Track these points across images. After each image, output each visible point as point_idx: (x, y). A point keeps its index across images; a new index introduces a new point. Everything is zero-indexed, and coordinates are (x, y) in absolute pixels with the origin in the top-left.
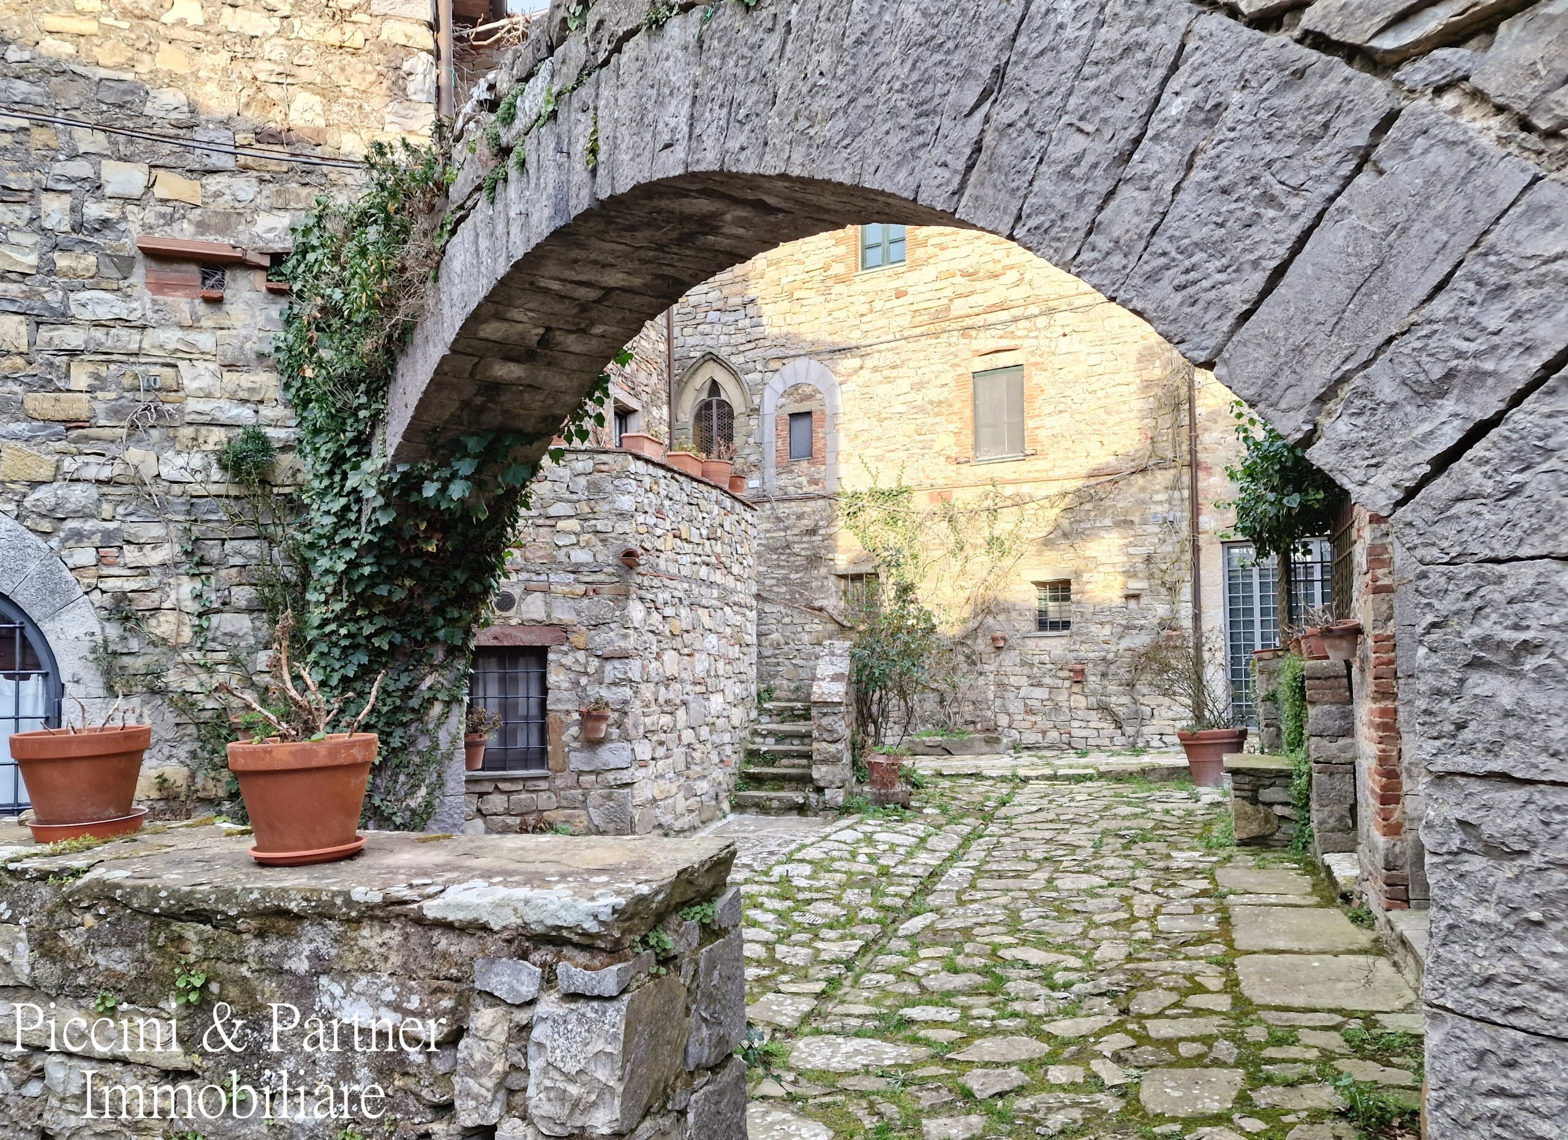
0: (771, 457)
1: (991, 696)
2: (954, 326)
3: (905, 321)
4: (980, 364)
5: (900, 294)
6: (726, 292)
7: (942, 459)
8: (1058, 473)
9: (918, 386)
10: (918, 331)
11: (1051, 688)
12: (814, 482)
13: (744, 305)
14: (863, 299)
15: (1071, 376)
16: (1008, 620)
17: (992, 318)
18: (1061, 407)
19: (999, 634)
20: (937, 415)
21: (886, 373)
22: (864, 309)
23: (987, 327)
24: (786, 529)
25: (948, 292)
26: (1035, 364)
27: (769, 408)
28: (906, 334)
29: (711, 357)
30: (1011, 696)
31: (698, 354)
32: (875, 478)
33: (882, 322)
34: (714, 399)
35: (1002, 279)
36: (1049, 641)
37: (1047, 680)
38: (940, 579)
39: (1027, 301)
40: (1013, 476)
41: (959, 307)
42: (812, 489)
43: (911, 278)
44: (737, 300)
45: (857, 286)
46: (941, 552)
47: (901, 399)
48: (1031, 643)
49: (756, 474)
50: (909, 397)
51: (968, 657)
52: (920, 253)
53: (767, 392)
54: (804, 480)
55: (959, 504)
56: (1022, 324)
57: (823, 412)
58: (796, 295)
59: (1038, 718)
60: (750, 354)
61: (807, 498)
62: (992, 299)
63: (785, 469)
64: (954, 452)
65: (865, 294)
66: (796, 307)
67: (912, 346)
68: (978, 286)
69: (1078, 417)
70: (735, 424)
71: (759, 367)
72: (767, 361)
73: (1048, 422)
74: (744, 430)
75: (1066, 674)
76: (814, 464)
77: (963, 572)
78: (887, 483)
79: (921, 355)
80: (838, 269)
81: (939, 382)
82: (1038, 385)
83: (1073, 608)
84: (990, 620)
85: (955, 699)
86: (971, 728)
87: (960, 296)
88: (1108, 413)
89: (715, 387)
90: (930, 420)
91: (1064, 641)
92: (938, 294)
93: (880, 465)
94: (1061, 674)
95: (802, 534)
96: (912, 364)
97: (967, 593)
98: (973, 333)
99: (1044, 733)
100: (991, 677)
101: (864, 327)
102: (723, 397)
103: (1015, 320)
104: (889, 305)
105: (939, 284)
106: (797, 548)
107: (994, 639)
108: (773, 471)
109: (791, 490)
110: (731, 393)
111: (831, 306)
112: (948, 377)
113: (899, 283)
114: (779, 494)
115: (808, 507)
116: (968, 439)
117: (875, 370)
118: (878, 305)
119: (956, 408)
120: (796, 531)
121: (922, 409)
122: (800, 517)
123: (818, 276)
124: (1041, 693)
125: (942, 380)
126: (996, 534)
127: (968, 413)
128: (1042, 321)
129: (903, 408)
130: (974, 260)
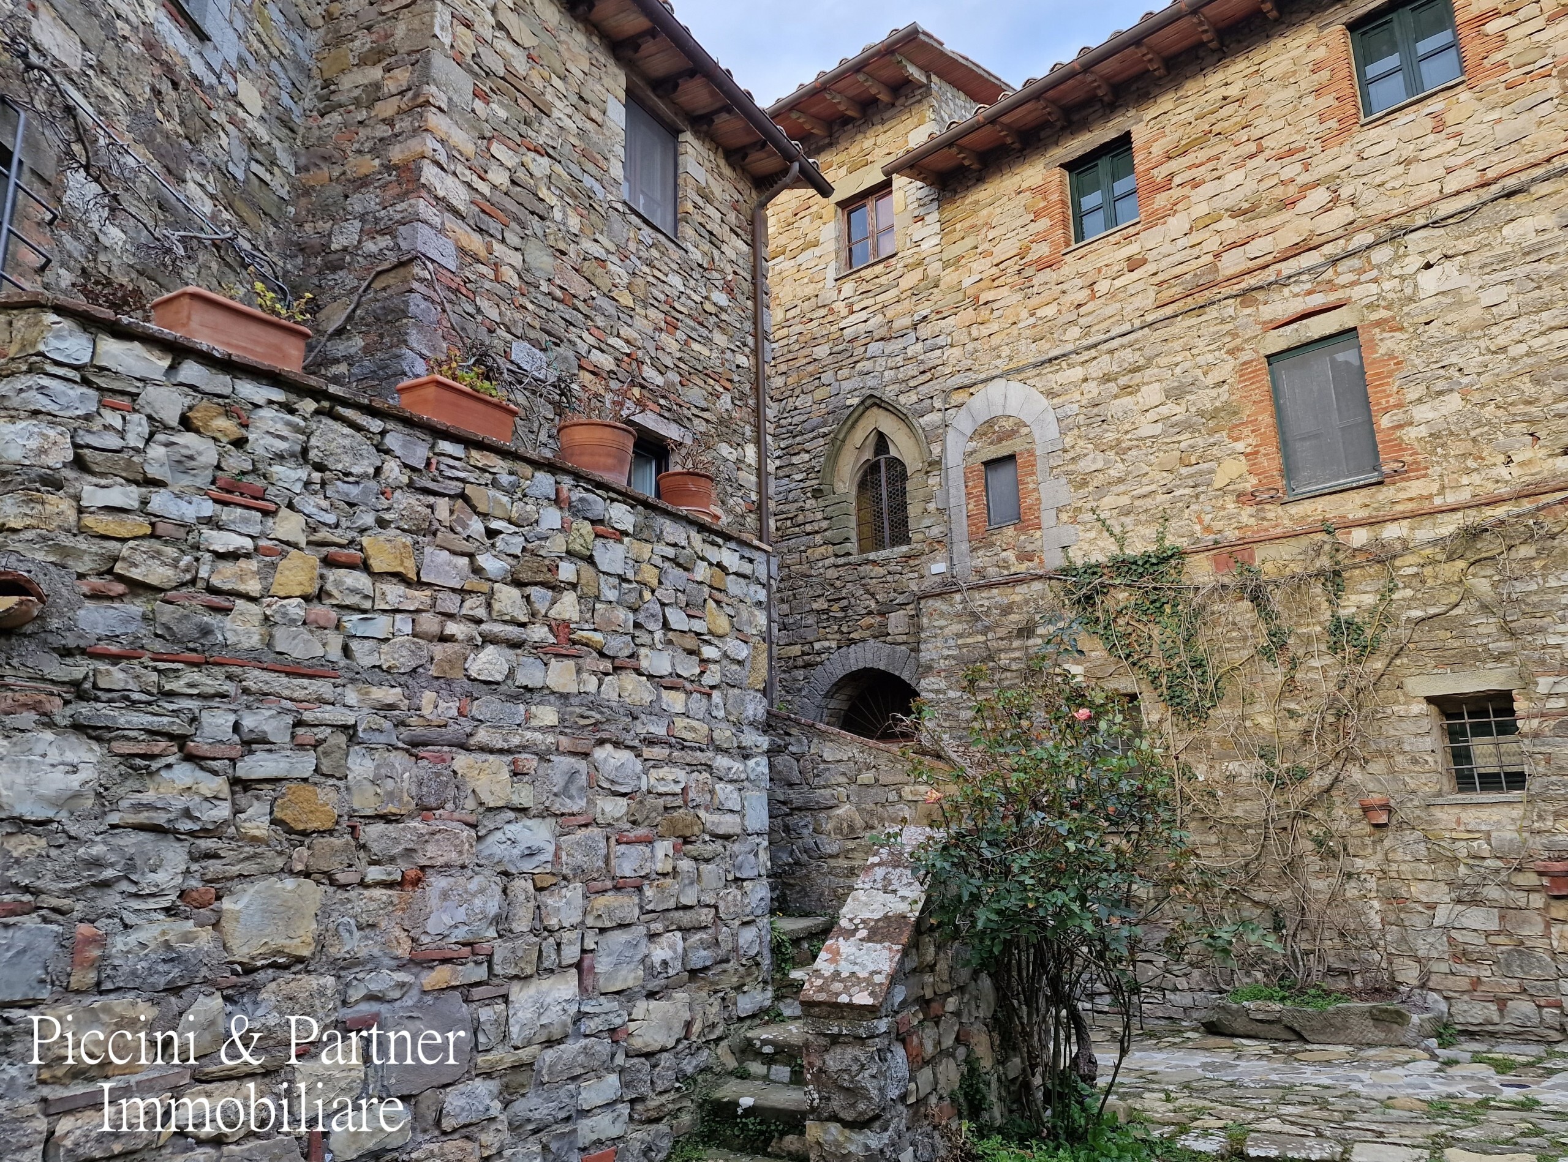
0: (961, 527)
1: (1375, 920)
2: (1226, 291)
3: (1148, 299)
4: (1278, 341)
5: (1133, 264)
6: (890, 313)
7: (1230, 499)
8: (1451, 498)
9: (1176, 394)
10: (1168, 311)
11: (1504, 910)
12: (1025, 556)
13: (915, 327)
14: (1079, 282)
15: (1453, 332)
16: (1391, 771)
17: (1288, 268)
18: (1440, 385)
19: (1376, 798)
20: (1212, 432)
21: (1123, 381)
22: (1083, 295)
23: (1282, 283)
24: (985, 631)
25: (1212, 244)
26: (1378, 323)
27: (954, 457)
28: (1149, 318)
29: (873, 402)
30: (1419, 922)
31: (856, 401)
32: (1121, 541)
33: (1113, 308)
34: (882, 458)
35: (1302, 206)
36: (1484, 813)
37: (1492, 892)
38: (1248, 700)
39: (1350, 228)
40: (1362, 514)
41: (1232, 263)
42: (1023, 568)
43: (1151, 239)
44: (907, 321)
45: (1071, 266)
46: (1245, 654)
47: (1152, 415)
48: (1445, 817)
49: (941, 554)
50: (1164, 410)
51: (1320, 843)
52: (1161, 200)
53: (951, 436)
54: (1010, 555)
55: (1269, 567)
56: (1342, 266)
57: (1030, 452)
58: (984, 297)
59: (1485, 972)
60: (923, 389)
61: (1016, 581)
62: (1288, 238)
63: (981, 540)
64: (1250, 483)
65: (1080, 275)
66: (984, 313)
67: (1161, 334)
68: (1263, 224)
69: (1477, 397)
70: (909, 486)
71: (938, 404)
72: (947, 393)
73: (1421, 413)
74: (920, 494)
75: (1531, 879)
76: (1024, 530)
77: (1290, 685)
78: (1141, 543)
79: (1177, 345)
80: (1042, 250)
81: (1210, 380)
82: (1391, 356)
83: (1526, 745)
84: (1355, 773)
85: (1303, 926)
86: (1342, 984)
87: (1234, 245)
88: (1538, 382)
89: (881, 442)
90: (1200, 442)
91: (1517, 812)
92: (1196, 251)
93: (1128, 520)
94: (1520, 879)
95: (1009, 637)
96: (1163, 361)
97: (1302, 724)
98: (1260, 296)
99: (1501, 1003)
100: (1372, 884)
101: (1082, 321)
102: (893, 452)
103: (1335, 261)
104: (1118, 283)
105: (1194, 238)
106: (1004, 659)
107: (1366, 810)
108: (965, 547)
109: (992, 571)
110: (903, 446)
111: (1035, 301)
112: (1226, 369)
113: (1133, 249)
114: (974, 579)
115: (1019, 594)
116: (1272, 461)
117: (1107, 378)
118: (1102, 287)
119: (1246, 413)
120: (1001, 632)
121: (1188, 426)
122: (1006, 610)
123: (1012, 267)
124: (1478, 919)
125: (1215, 376)
126: (1343, 613)
127: (1266, 419)
128: (1381, 255)
129: (1158, 429)
130: (1250, 186)
